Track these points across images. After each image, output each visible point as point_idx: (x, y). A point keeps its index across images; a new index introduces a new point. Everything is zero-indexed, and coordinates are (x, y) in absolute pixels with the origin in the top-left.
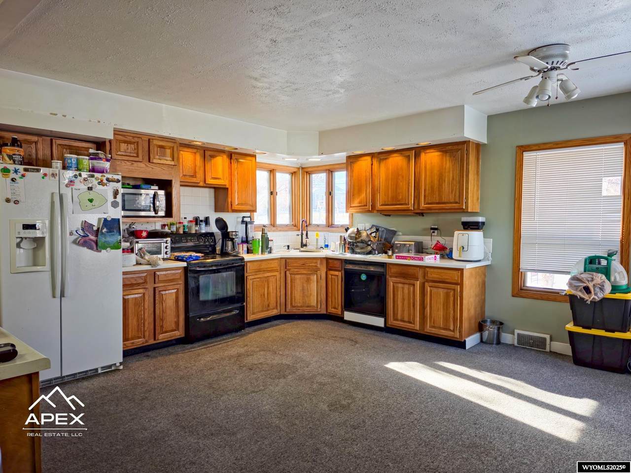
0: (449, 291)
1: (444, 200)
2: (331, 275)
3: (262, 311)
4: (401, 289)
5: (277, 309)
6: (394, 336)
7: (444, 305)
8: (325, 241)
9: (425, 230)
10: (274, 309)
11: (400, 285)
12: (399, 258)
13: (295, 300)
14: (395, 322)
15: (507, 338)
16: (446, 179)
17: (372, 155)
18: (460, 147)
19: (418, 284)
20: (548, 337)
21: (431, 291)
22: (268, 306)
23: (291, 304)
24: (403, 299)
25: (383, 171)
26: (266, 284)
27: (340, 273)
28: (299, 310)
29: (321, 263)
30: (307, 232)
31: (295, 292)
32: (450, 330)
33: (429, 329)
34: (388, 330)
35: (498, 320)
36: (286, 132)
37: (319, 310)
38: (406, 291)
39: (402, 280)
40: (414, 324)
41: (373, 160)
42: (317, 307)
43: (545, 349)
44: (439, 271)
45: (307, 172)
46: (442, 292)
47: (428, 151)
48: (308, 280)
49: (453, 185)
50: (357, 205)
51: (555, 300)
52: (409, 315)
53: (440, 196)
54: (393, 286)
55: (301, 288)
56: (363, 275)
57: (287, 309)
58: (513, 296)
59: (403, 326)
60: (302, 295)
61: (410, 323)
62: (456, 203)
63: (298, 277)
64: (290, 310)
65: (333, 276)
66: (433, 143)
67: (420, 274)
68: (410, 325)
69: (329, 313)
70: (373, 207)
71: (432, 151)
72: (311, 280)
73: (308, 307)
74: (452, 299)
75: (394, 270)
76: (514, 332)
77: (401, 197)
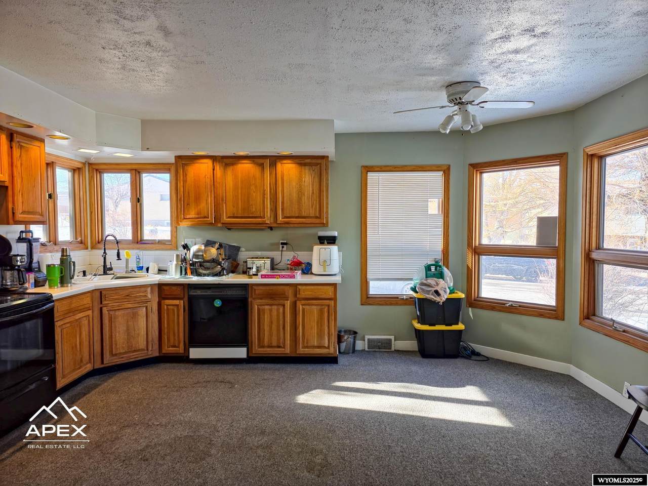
0: (323, 307)
1: (304, 214)
2: (167, 305)
3: (74, 370)
4: (268, 312)
5: (90, 362)
6: (259, 365)
7: (318, 322)
8: (138, 262)
9: (272, 244)
10: (87, 363)
11: (267, 307)
12: (265, 278)
13: (116, 345)
14: (260, 349)
15: (360, 345)
16: (306, 193)
17: (214, 158)
18: (319, 161)
19: (288, 304)
20: (392, 337)
21: (303, 310)
22: (81, 361)
23: (111, 352)
24: (271, 322)
25: (229, 179)
26: (78, 329)
27: (182, 302)
28: (122, 358)
29: (152, 292)
30: (118, 250)
31: (115, 336)
32: (324, 347)
33: (302, 351)
34: (252, 360)
35: (353, 330)
36: (94, 112)
37: (150, 353)
38: (275, 313)
39: (270, 302)
40: (284, 348)
41: (215, 164)
42: (147, 350)
43: (391, 349)
44: (312, 287)
45: (96, 170)
46: (315, 309)
47: (285, 162)
48: (135, 316)
49: (313, 199)
50: (194, 216)
51: (397, 304)
52: (279, 340)
53: (300, 210)
54: (259, 310)
55: (125, 328)
56: (216, 301)
57: (105, 360)
58: (362, 305)
59: (271, 352)
60: (126, 337)
61: (279, 347)
62: (317, 217)
63: (118, 313)
64: (109, 360)
65: (169, 307)
66: (294, 154)
67: (290, 292)
68: (280, 349)
69: (164, 354)
70: (217, 219)
71: (289, 162)
72: (138, 315)
73: (135, 351)
74: (326, 315)
75: (259, 290)
76: (364, 337)
77: (254, 210)
